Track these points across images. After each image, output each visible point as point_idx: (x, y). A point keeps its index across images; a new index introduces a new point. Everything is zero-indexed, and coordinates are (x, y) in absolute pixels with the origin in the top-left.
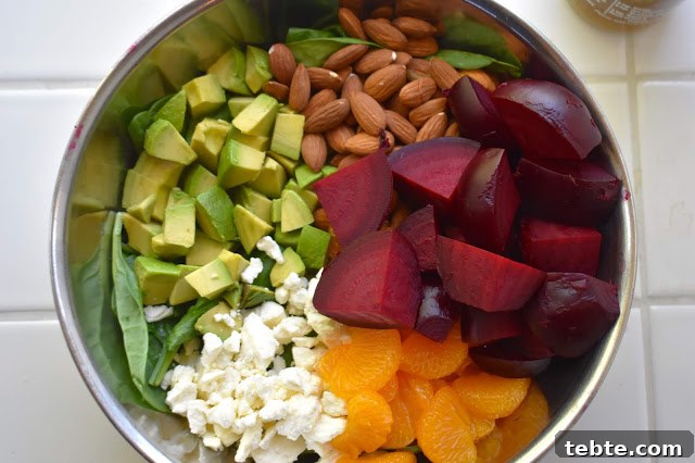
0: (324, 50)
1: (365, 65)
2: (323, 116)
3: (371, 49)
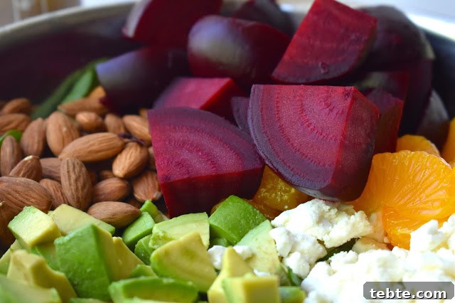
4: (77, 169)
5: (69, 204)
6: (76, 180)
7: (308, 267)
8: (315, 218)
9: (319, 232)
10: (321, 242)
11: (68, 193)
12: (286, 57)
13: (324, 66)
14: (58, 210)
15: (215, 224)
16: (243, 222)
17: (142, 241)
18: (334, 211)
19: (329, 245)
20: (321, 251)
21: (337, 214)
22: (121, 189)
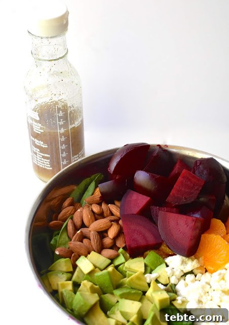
0: (64, 236)
1: (78, 223)
2: (95, 241)
3: (72, 219)
4: (97, 237)
5: (95, 251)
6: (97, 242)
7: (178, 281)
8: (180, 262)
9: (182, 268)
10: (182, 271)
11: (94, 247)
12: (171, 194)
13: (185, 198)
14: (91, 254)
15: (146, 263)
16: (156, 262)
17: (121, 266)
18: (187, 259)
19: (185, 272)
20: (182, 274)
21: (188, 260)
22: (112, 243)
